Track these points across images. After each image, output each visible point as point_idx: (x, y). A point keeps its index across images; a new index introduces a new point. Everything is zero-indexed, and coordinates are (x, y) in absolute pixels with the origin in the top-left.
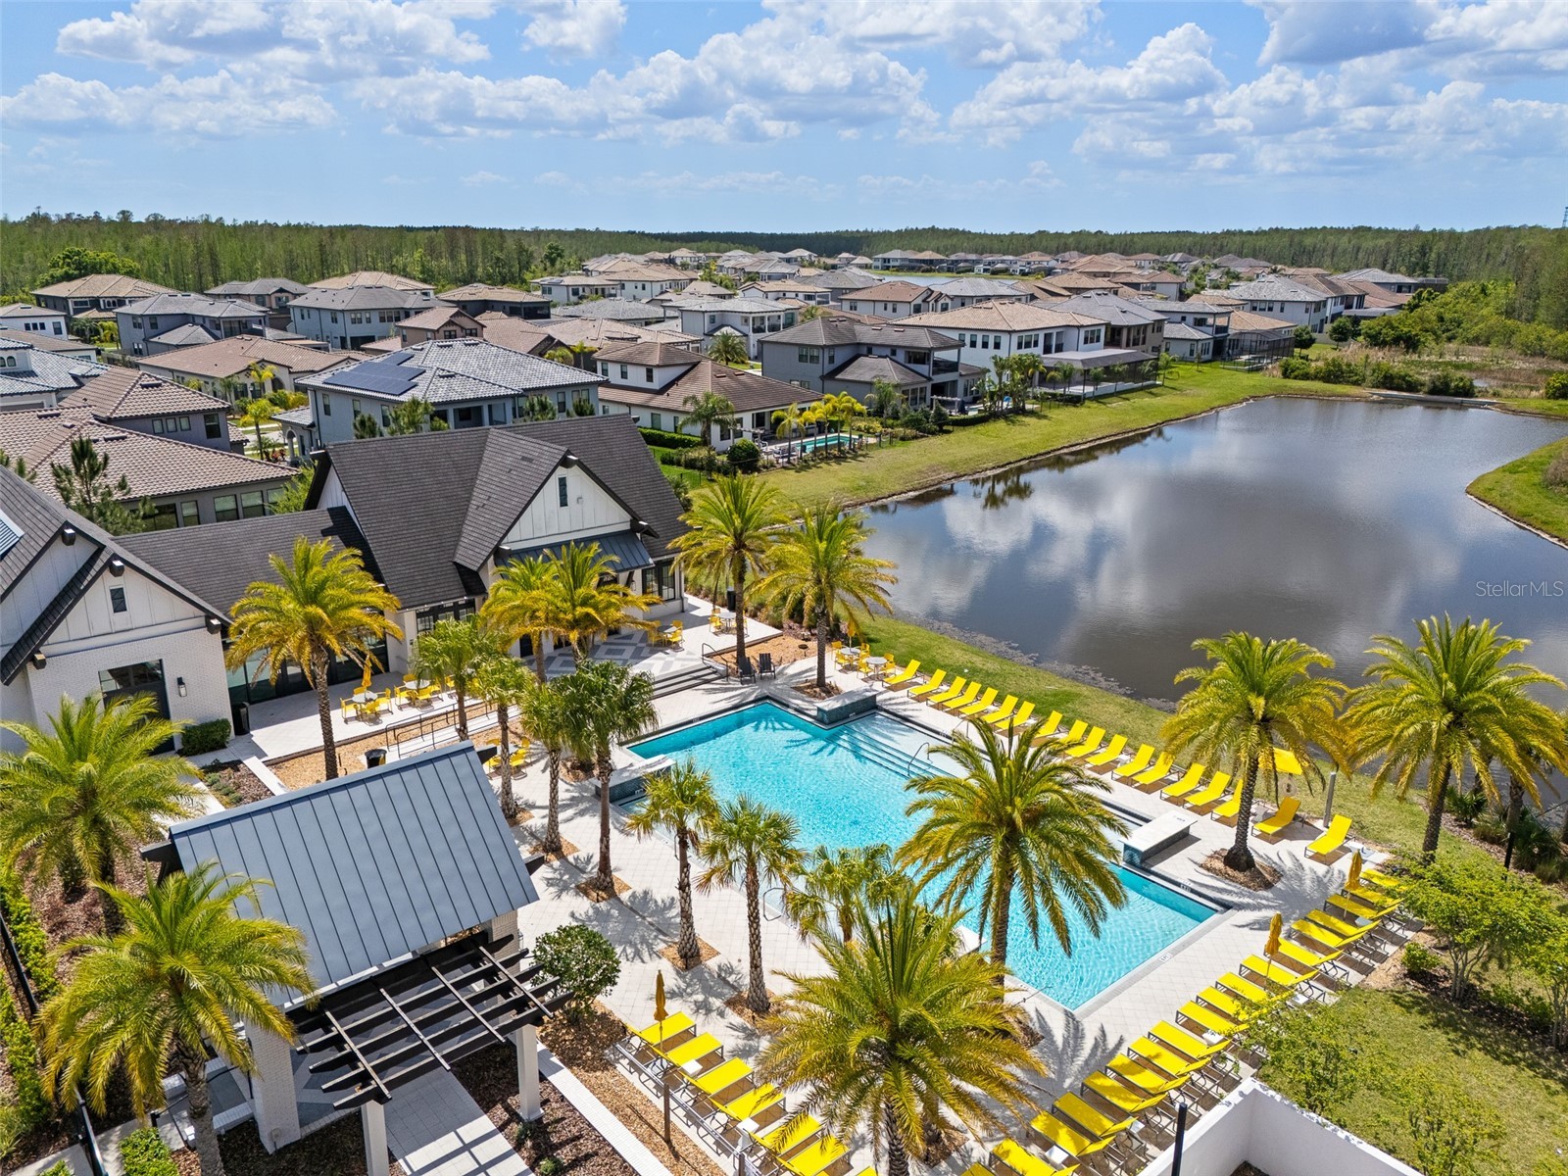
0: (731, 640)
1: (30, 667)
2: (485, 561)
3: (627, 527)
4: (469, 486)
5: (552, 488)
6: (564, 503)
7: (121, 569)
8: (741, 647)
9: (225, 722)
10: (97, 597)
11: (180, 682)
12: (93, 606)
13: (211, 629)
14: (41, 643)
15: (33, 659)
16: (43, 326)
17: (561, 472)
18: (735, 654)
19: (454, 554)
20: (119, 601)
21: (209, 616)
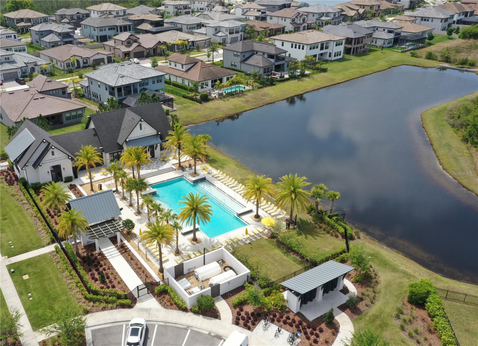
0: (178, 162)
1: (39, 166)
2: (123, 143)
3: (156, 133)
4: (121, 123)
5: (138, 126)
6: (141, 129)
7: (54, 148)
8: (180, 163)
9: (72, 177)
10: (50, 153)
11: (64, 168)
12: (49, 155)
13: (69, 159)
14: (41, 161)
15: (39, 165)
16: (11, 37)
17: (140, 122)
18: (178, 164)
19: (117, 141)
20: (53, 153)
21: (69, 156)
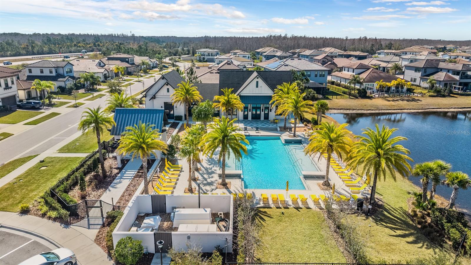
1: (153, 99)
5: (255, 83)
6: (257, 87)
7: (168, 84)
9: (182, 117)
10: (165, 89)
11: (176, 107)
17: (256, 79)
20: (168, 90)
